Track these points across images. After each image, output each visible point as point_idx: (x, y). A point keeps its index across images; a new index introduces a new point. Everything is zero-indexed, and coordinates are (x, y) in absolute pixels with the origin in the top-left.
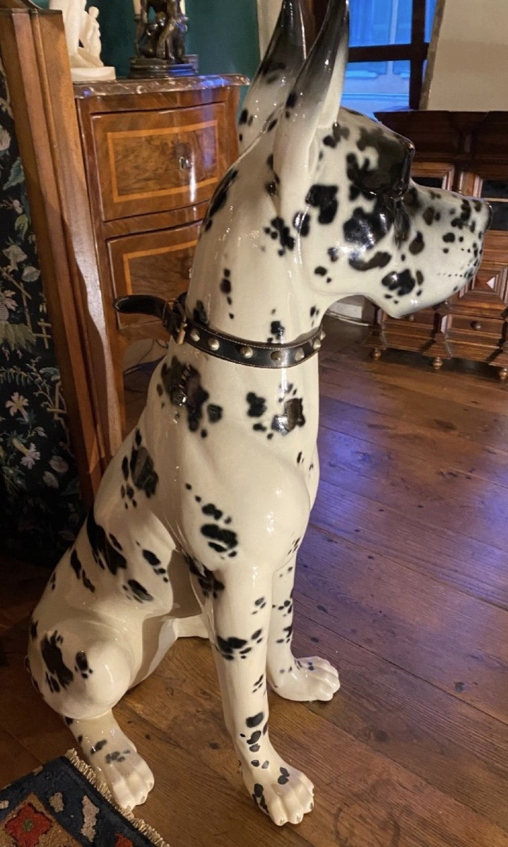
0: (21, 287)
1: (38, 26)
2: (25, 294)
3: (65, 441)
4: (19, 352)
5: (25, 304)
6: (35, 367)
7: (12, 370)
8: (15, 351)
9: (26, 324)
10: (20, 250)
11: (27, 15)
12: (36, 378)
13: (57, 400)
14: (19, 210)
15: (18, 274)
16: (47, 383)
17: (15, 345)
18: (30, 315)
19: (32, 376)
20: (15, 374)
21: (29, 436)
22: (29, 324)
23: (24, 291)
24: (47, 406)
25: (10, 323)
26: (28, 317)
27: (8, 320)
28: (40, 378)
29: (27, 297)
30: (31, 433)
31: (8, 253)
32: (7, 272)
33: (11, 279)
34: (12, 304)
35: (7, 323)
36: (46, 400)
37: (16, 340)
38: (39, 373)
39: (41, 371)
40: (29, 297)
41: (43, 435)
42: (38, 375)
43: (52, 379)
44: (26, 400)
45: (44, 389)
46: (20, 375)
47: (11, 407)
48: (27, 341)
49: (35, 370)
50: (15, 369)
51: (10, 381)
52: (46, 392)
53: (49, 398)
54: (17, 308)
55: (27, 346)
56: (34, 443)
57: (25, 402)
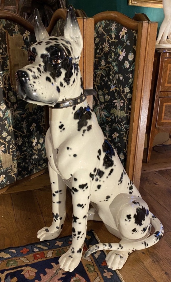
0: (126, 100)
1: (150, 26)
2: (126, 102)
3: (126, 149)
4: (120, 119)
5: (126, 105)
6: (123, 124)
7: (117, 125)
8: (119, 119)
9: (124, 111)
10: (128, 89)
11: (147, 23)
12: (122, 128)
13: (127, 135)
14: (131, 77)
15: (126, 96)
16: (125, 130)
17: (120, 117)
18: (126, 108)
19: (122, 127)
20: (117, 126)
21: (116, 146)
22: (125, 111)
23: (126, 101)
24: (123, 137)
25: (120, 110)
26: (125, 109)
27: (120, 109)
28: (124, 128)
29: (126, 103)
30: (117, 145)
31: (125, 89)
32: (123, 95)
33: (124, 97)
34: (122, 105)
35: (119, 110)
36: (124, 135)
37: (120, 115)
38: (124, 126)
39: (125, 126)
40: (127, 103)
41: (120, 146)
42: (123, 127)
43: (127, 129)
44: (118, 134)
45: (124, 132)
46: (119, 126)
47: (113, 136)
48: (123, 116)
49: (123, 125)
50: (117, 124)
51: (115, 128)
52: (124, 133)
53: (125, 134)
54: (123, 106)
55: (123, 117)
56: (117, 148)
57: (118, 135)
